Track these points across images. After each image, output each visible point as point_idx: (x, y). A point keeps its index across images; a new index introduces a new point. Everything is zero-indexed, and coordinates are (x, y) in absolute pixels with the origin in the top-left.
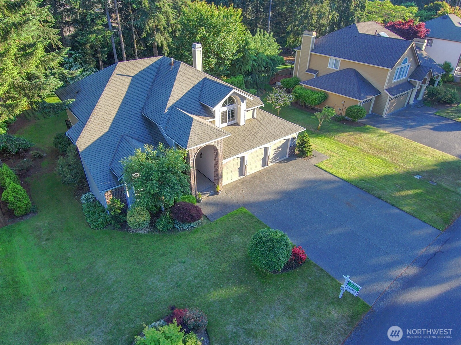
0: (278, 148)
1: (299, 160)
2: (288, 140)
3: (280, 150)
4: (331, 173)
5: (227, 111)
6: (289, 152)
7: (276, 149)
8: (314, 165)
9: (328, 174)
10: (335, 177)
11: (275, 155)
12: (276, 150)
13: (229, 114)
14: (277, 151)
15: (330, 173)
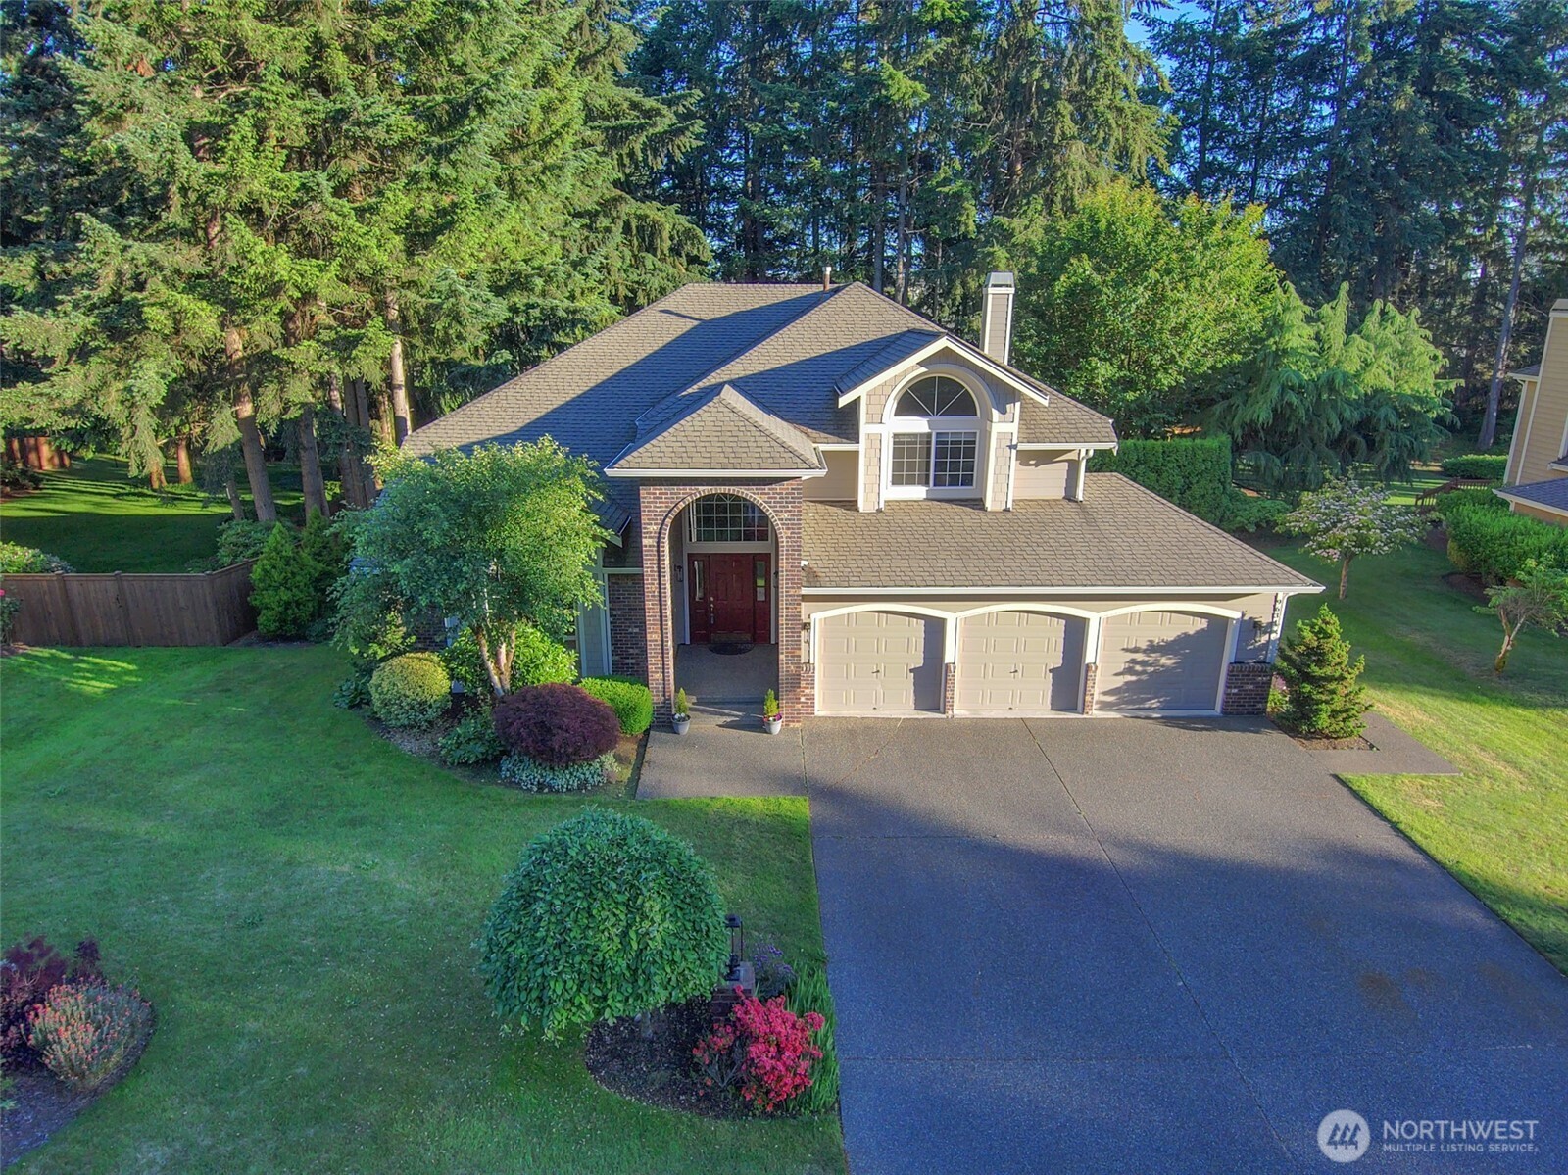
0: (1152, 648)
1: (1274, 741)
2: (1218, 624)
3: (1167, 661)
4: (1402, 827)
5: (929, 435)
6: (1227, 687)
7: (1136, 650)
8: (1336, 777)
9: (1384, 827)
10: (1410, 852)
11: (1134, 678)
12: (1139, 657)
13: (940, 453)
14: (1143, 663)
15: (1395, 827)
